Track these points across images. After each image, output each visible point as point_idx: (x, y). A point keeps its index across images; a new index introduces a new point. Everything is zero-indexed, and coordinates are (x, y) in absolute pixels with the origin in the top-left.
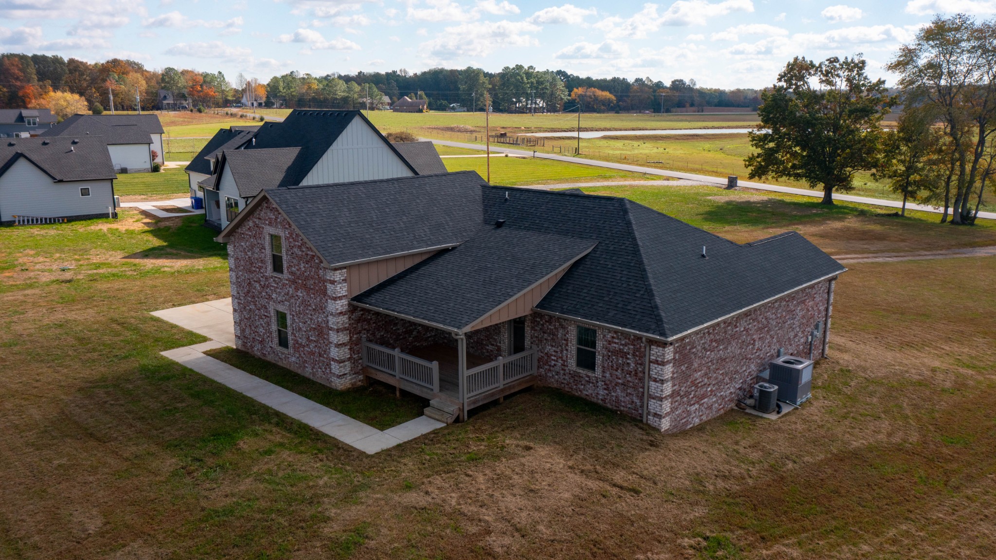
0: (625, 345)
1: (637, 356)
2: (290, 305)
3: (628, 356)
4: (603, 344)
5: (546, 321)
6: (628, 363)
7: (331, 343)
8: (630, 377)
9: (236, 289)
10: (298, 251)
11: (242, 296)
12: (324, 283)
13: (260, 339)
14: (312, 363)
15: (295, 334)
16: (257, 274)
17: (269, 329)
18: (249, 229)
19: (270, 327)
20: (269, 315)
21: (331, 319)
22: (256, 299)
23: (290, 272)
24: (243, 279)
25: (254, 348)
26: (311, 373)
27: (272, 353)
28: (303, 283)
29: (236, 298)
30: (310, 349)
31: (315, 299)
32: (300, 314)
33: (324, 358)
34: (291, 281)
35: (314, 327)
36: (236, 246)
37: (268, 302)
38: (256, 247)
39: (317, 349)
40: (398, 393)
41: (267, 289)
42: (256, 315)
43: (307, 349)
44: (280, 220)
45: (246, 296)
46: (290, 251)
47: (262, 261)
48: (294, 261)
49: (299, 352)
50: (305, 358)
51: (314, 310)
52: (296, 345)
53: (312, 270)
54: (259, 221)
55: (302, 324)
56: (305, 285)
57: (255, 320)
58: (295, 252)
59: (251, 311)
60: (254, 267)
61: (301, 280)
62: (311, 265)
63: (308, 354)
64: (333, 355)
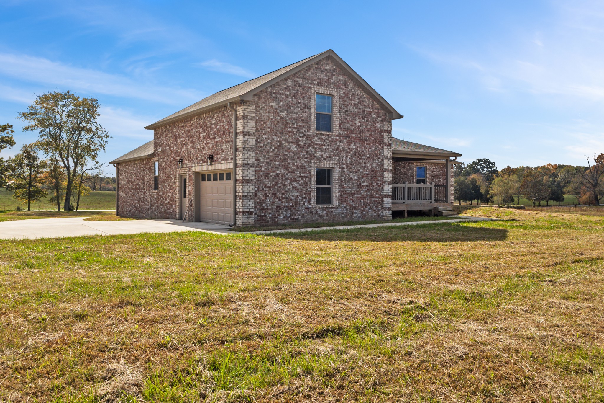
0: (439, 171)
2: (339, 160)
7: (385, 182)
9: (254, 155)
10: (353, 108)
11: (264, 162)
12: (380, 134)
13: (291, 204)
14: (362, 207)
15: (344, 185)
16: (294, 134)
17: (307, 189)
18: (285, 88)
19: (308, 187)
20: (308, 175)
21: (386, 162)
22: (289, 161)
23: (342, 128)
24: (268, 143)
25: (277, 218)
26: (360, 216)
27: (308, 214)
28: (357, 136)
29: (251, 167)
30: (361, 194)
31: (370, 148)
32: (351, 165)
33: (376, 197)
34: (342, 136)
35: (367, 173)
36: (259, 107)
37: (309, 160)
38: (295, 106)
39: (369, 192)
40: (406, 215)
41: (308, 148)
42: (287, 179)
43: (358, 195)
44: (334, 81)
45: (271, 161)
46: (344, 109)
47: (303, 120)
48: (348, 118)
49: (347, 201)
50: (354, 205)
51: (368, 158)
52: (344, 196)
53: (368, 123)
54: (304, 80)
55: (353, 173)
56: (359, 138)
57: (285, 185)
58: (349, 109)
59: (278, 176)
60: (290, 127)
61: (355, 134)
62: (368, 119)
63: (358, 200)
64: (386, 192)
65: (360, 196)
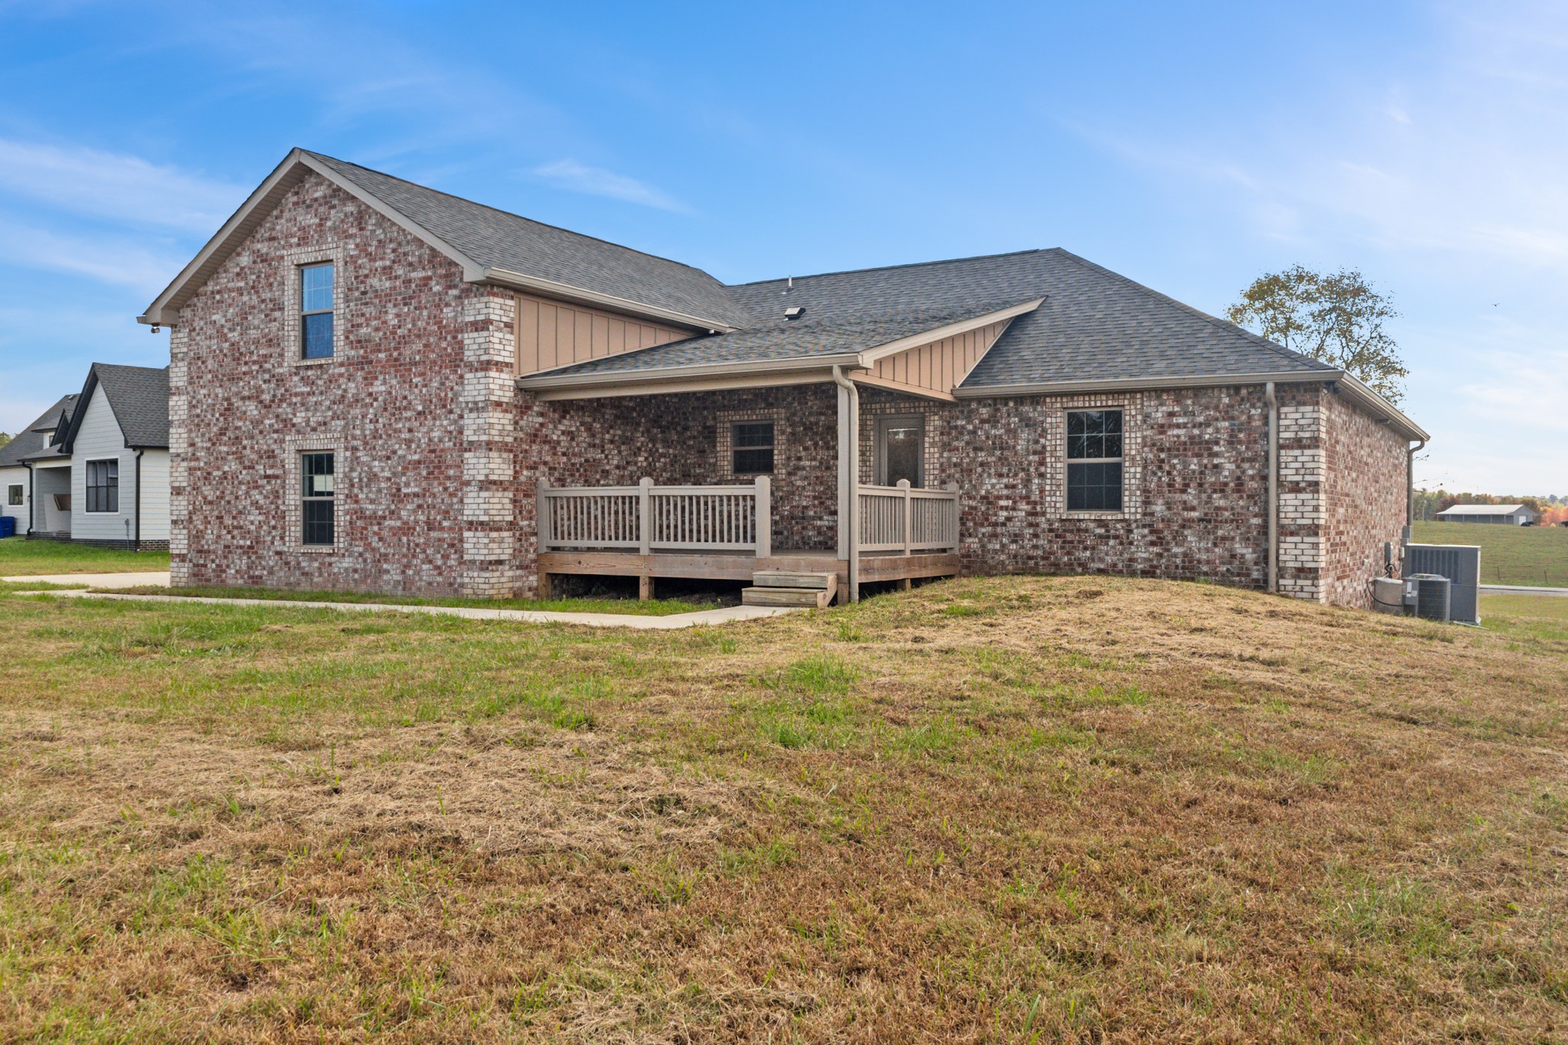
1: (1240, 442)
2: (346, 425)
3: (1216, 449)
4: (1144, 438)
5: (983, 421)
6: (1216, 466)
7: (468, 483)
8: (1225, 497)
9: (186, 435)
10: (380, 280)
11: (203, 448)
12: (455, 338)
13: (248, 543)
14: (405, 556)
15: (357, 496)
16: (253, 378)
17: (278, 507)
18: (238, 274)
19: (280, 502)
20: (279, 472)
21: (471, 421)
22: (245, 442)
23: (352, 342)
24: (208, 406)
25: (225, 571)
26: (399, 582)
27: (281, 569)
28: (391, 355)
29: (183, 460)
30: (400, 518)
31: (425, 386)
32: (375, 438)
33: (442, 529)
34: (353, 364)
35: (416, 457)
36: (194, 330)
37: (281, 436)
38: (256, 311)
39: (423, 513)
40: (644, 590)
41: (279, 406)
42: (240, 483)
43: (392, 523)
44: (335, 222)
45: (214, 444)
46: (357, 289)
47: (271, 340)
48: (367, 310)
49: (367, 539)
50: (382, 550)
51: (419, 413)
52: (359, 523)
53: (421, 314)
54: (271, 243)
55: (380, 460)
56: (396, 360)
57: (237, 498)
58: (371, 286)
59: (226, 478)
60: (246, 363)
61: (385, 351)
62: (420, 302)
63: (394, 535)
64: (471, 512)
65: (399, 523)
